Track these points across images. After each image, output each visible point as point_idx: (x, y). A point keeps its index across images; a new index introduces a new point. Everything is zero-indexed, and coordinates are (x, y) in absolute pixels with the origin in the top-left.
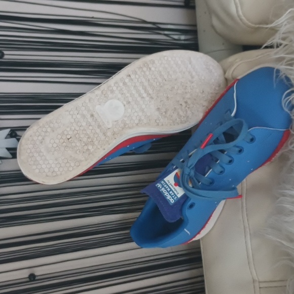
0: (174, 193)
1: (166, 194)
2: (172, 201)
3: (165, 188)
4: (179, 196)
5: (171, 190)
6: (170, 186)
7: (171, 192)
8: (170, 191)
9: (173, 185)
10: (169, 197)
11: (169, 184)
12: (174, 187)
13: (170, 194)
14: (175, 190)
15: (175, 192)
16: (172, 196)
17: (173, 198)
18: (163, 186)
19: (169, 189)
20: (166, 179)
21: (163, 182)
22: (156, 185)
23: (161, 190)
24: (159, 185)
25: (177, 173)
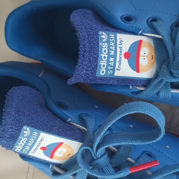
0: (115, 64)
1: (104, 55)
2: (102, 72)
3: (109, 46)
4: (117, 74)
5: (115, 56)
6: (118, 50)
7: (112, 59)
8: (112, 56)
9: (123, 53)
10: (103, 63)
11: (118, 46)
12: (123, 56)
13: (108, 61)
14: (120, 62)
15: (117, 64)
16: (108, 65)
17: (107, 69)
18: (108, 42)
19: (112, 53)
20: (120, 36)
21: (112, 36)
22: (100, 33)
23: (100, 44)
24: (104, 36)
25: (141, 41)
